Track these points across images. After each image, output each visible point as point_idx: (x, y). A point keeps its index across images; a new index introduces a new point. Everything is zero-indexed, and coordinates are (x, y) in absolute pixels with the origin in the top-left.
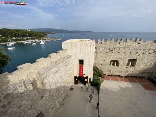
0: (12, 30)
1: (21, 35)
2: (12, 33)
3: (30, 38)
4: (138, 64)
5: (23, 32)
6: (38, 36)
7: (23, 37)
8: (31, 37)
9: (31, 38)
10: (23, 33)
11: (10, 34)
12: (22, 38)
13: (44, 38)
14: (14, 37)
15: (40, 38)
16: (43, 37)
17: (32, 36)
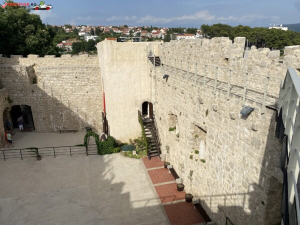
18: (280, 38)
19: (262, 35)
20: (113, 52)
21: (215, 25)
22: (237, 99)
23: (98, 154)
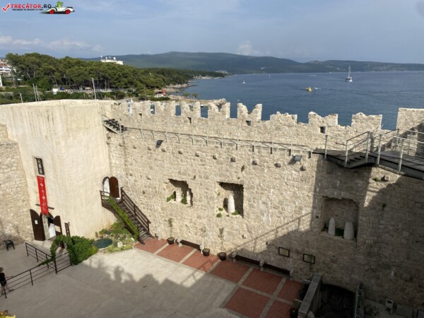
0: (57, 60)
1: (80, 79)
2: (54, 71)
3: (109, 91)
4: (251, 206)
5: (89, 68)
6: (136, 86)
7: (84, 89)
8: (111, 88)
9: (112, 93)
10: (86, 73)
11: (45, 74)
12: (81, 90)
13: (157, 96)
14: (56, 88)
15: (141, 92)
16: (156, 90)
17: (115, 84)
18: (123, 74)
19: (103, 72)
20: (67, 120)
21: (28, 55)
22: (283, 152)
23: (71, 265)
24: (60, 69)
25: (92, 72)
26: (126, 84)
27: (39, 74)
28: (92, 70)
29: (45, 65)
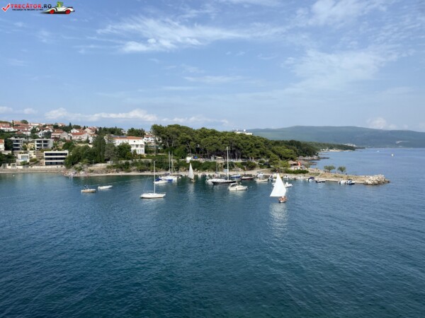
0: (194, 131)
1: (213, 148)
2: (190, 141)
3: (240, 161)
5: (222, 138)
6: (268, 157)
7: (215, 158)
8: (242, 158)
9: (243, 164)
10: (220, 142)
11: (182, 143)
12: (212, 160)
13: (293, 169)
14: (189, 156)
15: (274, 164)
16: (291, 162)
17: (246, 154)
24: (196, 139)
25: (225, 141)
26: (257, 155)
27: (177, 143)
28: (225, 140)
29: (183, 135)
